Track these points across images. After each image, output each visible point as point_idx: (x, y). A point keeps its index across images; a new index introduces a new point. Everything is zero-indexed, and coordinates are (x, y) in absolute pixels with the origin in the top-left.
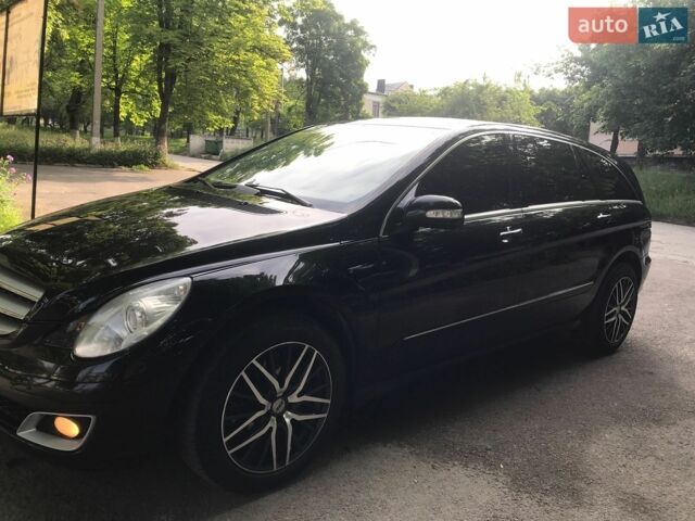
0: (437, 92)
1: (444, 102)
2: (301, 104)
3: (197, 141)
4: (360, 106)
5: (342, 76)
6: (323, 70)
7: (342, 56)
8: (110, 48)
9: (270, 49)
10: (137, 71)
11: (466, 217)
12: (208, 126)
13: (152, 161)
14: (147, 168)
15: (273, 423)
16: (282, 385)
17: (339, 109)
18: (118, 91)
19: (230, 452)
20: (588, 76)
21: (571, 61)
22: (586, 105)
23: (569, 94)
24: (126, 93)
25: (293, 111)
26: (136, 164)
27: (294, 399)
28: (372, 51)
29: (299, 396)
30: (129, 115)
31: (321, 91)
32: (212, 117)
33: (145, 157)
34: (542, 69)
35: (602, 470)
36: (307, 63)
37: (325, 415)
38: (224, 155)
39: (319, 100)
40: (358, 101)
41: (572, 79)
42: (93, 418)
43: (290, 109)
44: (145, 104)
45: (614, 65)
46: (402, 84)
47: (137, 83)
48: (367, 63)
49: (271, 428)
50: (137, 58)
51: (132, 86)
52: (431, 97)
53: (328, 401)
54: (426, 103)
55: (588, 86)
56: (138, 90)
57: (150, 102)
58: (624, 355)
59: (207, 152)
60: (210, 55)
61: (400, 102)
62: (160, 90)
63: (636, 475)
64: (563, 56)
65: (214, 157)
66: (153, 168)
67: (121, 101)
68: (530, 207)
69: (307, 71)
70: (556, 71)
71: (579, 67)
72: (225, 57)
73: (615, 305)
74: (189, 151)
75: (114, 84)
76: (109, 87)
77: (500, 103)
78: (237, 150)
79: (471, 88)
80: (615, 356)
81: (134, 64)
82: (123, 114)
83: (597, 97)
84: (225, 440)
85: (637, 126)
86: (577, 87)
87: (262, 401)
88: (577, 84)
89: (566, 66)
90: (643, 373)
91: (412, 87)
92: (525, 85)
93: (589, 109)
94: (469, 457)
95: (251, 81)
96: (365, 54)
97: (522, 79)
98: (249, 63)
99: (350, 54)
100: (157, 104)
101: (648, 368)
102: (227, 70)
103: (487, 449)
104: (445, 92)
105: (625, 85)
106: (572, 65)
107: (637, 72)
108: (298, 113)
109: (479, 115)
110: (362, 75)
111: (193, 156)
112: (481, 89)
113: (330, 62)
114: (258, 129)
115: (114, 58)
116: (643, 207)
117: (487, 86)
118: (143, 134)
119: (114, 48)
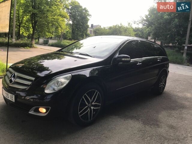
0: (108, 28)
1: (110, 31)
2: (71, 31)
3: (41, 40)
4: (87, 31)
5: (82, 23)
6: (77, 21)
7: (82, 18)
8: (17, 14)
9: (63, 15)
10: (25, 20)
11: (131, 60)
12: (46, 36)
13: (30, 46)
14: (29, 48)
15: (89, 109)
16: (91, 100)
17: (81, 32)
18: (20, 26)
19: (80, 116)
20: (147, 24)
21: (143, 21)
22: (147, 32)
23: (143, 29)
24: (22, 26)
25: (68, 32)
26: (26, 47)
27: (93, 103)
28: (90, 16)
29: (94, 103)
30: (23, 33)
31: (76, 27)
32: (47, 34)
33: (28, 45)
34: (136, 22)
35: (163, 120)
36: (72, 19)
37: (100, 108)
38: (49, 44)
39: (76, 30)
40: (86, 30)
41: (144, 25)
42: (50, 107)
43: (67, 32)
44: (27, 30)
45: (154, 22)
46: (98, 25)
47: (25, 24)
48: (89, 20)
49: (89, 110)
50: (25, 17)
51: (24, 25)
52: (107, 29)
53: (100, 104)
54: (105, 31)
55: (148, 27)
56: (26, 26)
57: (29, 29)
58: (164, 95)
59: (44, 43)
60: (47, 17)
61: (98, 30)
62: (32, 26)
63: (170, 121)
64: (141, 19)
65: (46, 45)
66: (31, 48)
67: (21, 29)
68: (143, 58)
69: (72, 21)
70: (140, 23)
71: (145, 22)
72: (51, 17)
73: (162, 82)
74: (39, 43)
75: (18, 24)
76: (17, 25)
77: (125, 31)
78: (53, 43)
79: (117, 27)
80: (162, 95)
81: (24, 18)
82: (21, 33)
83: (150, 30)
84: (79, 113)
85: (160, 38)
86: (145, 27)
87: (87, 104)
88: (145, 26)
89: (142, 22)
90: (169, 99)
91: (100, 26)
92: (131, 26)
93: (148, 33)
94: (132, 118)
95: (59, 24)
96: (88, 17)
97: (130, 25)
98: (58, 19)
99: (84, 17)
100: (31, 30)
101: (169, 97)
102: (52, 21)
103: (136, 116)
104: (110, 28)
105: (158, 27)
106: (144, 21)
107: (160, 24)
108: (70, 33)
109: (120, 34)
110: (87, 23)
111: (40, 45)
112: (120, 27)
113: (78, 19)
114: (58, 37)
115: (18, 17)
116: (167, 58)
117: (122, 27)
118: (25, 38)
119: (18, 14)
